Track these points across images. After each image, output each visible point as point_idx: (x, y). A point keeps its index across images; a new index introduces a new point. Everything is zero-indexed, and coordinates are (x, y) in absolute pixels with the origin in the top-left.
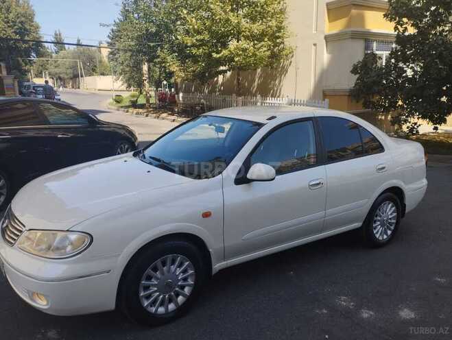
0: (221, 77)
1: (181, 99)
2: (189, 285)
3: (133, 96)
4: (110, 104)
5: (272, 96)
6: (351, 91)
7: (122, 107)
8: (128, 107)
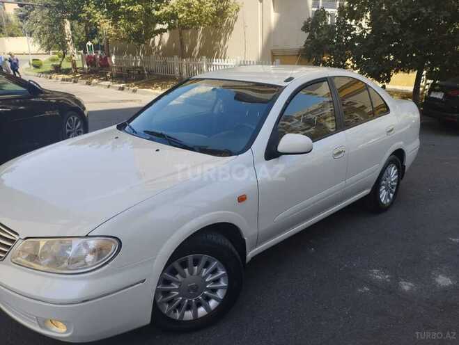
0: (157, 39)
1: (114, 62)
2: (222, 288)
3: (53, 60)
4: (27, 69)
5: (217, 57)
6: (300, 50)
7: (42, 73)
8: (50, 72)
